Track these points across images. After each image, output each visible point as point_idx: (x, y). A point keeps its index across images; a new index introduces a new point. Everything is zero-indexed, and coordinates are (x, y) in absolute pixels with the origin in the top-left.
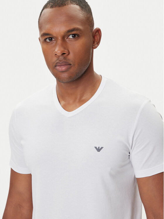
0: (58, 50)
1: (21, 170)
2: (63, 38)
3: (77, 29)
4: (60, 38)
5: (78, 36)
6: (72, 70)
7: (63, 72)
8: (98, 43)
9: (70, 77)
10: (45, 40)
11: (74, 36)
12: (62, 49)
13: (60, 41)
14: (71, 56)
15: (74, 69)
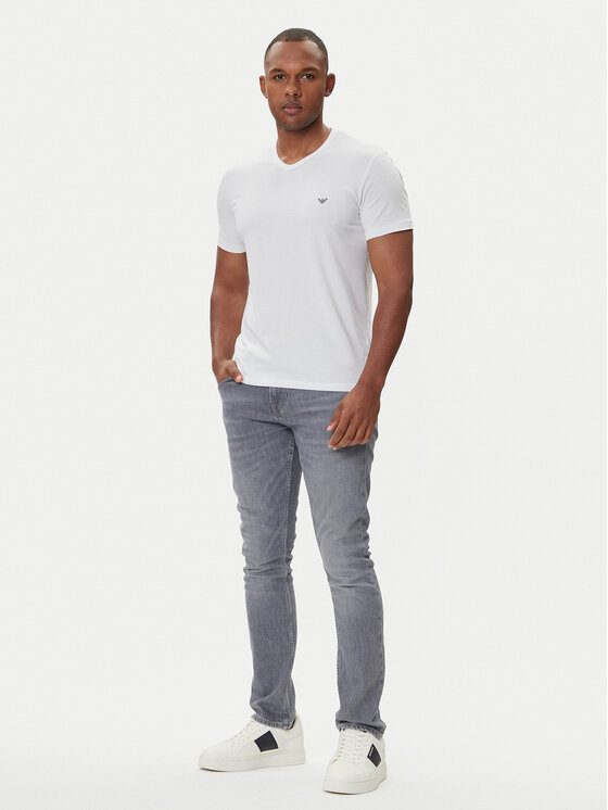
0: (290, 89)
1: (233, 248)
2: (297, 77)
3: (314, 69)
4: (293, 76)
5: (314, 77)
6: (301, 115)
7: (291, 115)
8: (331, 91)
9: (298, 122)
10: (274, 78)
11: (309, 76)
12: (295, 88)
13: (292, 80)
14: (303, 99)
15: (304, 114)
